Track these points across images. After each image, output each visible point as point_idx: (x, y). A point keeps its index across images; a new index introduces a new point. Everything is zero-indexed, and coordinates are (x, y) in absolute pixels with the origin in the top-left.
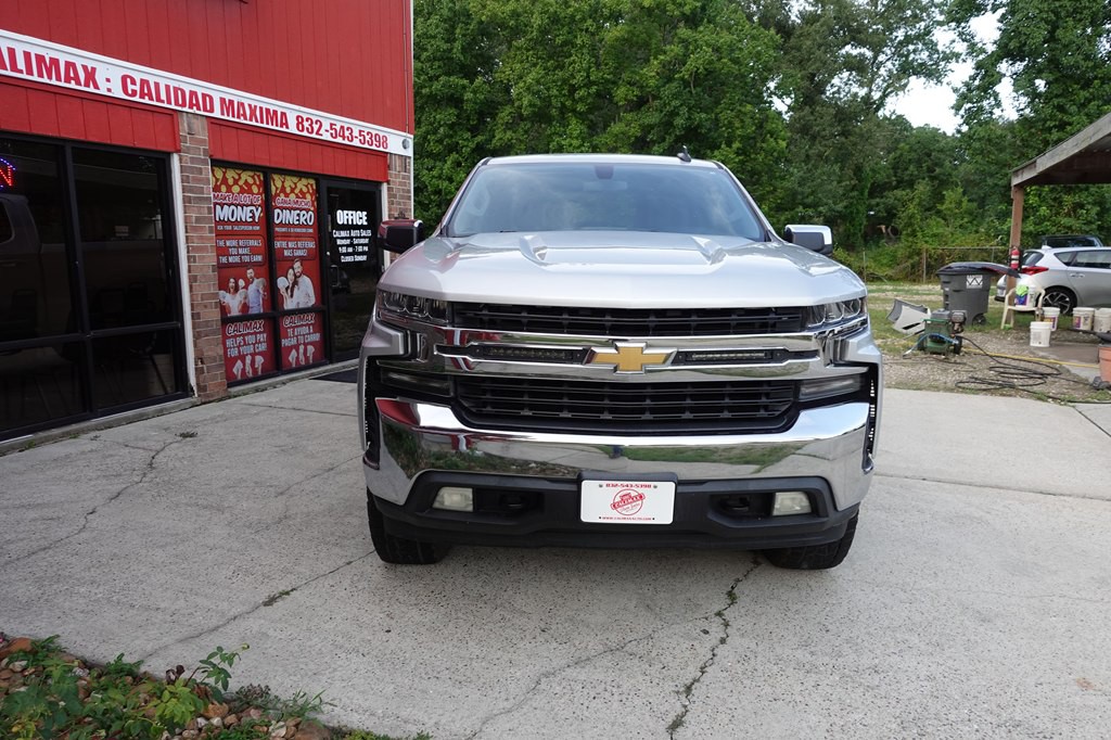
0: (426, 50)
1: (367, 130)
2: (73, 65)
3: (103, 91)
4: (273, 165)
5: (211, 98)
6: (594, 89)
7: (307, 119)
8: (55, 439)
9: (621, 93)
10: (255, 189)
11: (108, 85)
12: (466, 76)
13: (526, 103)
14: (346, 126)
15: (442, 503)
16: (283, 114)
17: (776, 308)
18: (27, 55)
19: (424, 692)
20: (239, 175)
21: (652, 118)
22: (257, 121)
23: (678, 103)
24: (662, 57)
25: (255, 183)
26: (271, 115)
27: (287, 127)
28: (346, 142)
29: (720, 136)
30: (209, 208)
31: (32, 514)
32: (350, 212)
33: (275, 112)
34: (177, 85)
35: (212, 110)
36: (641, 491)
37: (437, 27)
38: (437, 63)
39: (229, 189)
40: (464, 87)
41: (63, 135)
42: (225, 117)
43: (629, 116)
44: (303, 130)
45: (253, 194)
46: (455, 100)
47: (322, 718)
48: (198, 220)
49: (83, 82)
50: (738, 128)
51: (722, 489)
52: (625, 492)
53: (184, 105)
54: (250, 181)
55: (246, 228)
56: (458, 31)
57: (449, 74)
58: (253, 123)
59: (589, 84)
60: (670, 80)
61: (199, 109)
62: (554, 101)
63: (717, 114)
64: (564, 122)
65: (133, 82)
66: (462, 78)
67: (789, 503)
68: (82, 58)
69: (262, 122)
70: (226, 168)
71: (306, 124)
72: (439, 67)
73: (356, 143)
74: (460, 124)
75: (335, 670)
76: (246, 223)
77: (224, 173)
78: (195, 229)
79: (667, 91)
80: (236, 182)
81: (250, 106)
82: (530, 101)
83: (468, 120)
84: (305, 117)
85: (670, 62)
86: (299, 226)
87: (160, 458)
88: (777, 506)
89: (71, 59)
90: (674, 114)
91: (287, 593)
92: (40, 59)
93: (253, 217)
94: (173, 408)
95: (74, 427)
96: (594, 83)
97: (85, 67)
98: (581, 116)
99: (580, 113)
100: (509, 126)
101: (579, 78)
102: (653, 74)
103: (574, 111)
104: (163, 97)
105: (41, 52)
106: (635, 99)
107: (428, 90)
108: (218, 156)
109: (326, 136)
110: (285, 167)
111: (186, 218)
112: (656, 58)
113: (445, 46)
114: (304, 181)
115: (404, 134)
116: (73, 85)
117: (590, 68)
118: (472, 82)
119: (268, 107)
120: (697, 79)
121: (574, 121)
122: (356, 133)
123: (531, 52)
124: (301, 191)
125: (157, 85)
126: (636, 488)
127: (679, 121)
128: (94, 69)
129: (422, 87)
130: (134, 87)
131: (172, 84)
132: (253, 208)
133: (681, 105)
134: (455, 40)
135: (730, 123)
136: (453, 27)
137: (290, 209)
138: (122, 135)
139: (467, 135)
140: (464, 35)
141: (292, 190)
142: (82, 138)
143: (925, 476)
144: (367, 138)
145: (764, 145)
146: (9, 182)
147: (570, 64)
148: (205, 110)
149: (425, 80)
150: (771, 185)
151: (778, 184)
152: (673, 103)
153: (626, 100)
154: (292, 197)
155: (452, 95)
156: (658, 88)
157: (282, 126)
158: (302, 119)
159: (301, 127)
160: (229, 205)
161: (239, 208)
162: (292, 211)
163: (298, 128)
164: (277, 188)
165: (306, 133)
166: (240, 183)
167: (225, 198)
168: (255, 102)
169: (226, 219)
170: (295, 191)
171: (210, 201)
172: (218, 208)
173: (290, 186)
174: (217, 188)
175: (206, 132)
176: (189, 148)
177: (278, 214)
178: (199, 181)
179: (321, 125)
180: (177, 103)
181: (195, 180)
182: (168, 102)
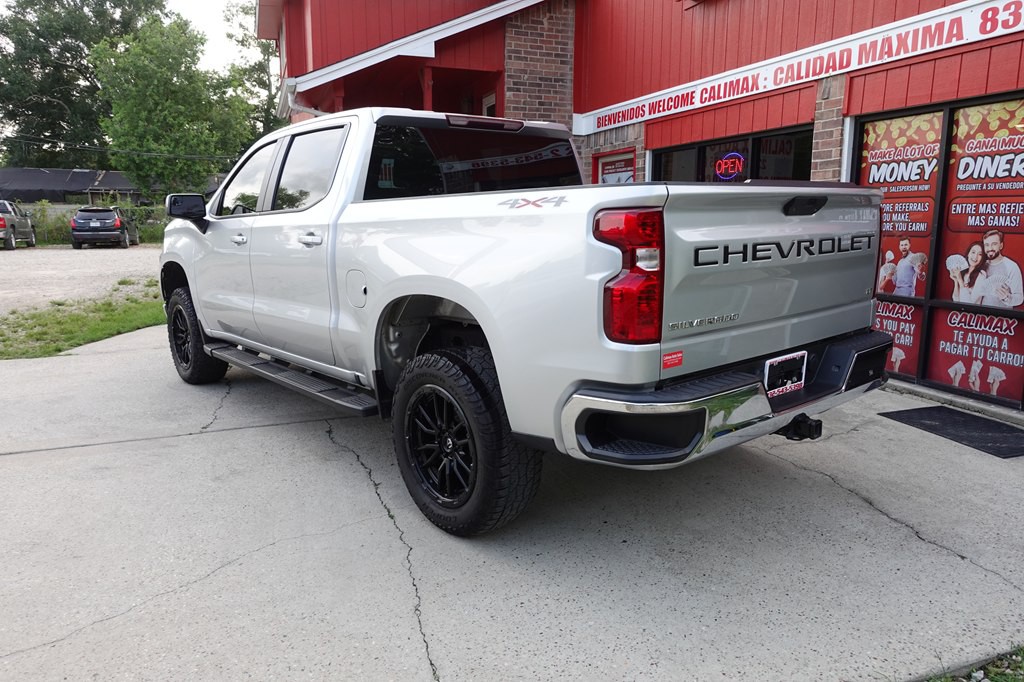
3: (761, 90)
5: (849, 51)
7: (1007, 8)
10: (931, 137)
11: (765, 83)
16: (955, 21)
20: (909, 123)
25: (933, 128)
33: (941, 24)
34: (816, 55)
35: (848, 65)
39: (892, 143)
42: (864, 65)
44: (994, 28)
45: (925, 143)
49: (750, 89)
54: (925, 127)
58: (903, 55)
61: (835, 69)
65: (782, 71)
68: (752, 70)
69: (914, 49)
70: (891, 120)
71: (1002, 16)
76: (909, 182)
77: (888, 126)
80: (902, 133)
81: (899, 35)
86: (1007, 179)
89: (746, 74)
92: (731, 83)
93: (922, 174)
97: (753, 77)
104: (803, 73)
105: (731, 79)
116: (745, 94)
119: (927, 24)
125: (800, 65)
128: (758, 75)
130: (782, 76)
131: (812, 57)
132: (925, 162)
137: (992, 156)
146: (741, 169)
148: (841, 67)
157: (949, 40)
158: (995, 11)
159: (989, 26)
160: (888, 163)
161: (903, 164)
162: (997, 157)
163: (983, 30)
164: (971, 127)
165: (1000, 31)
166: (908, 134)
167: (885, 156)
168: (906, 29)
169: (882, 181)
170: (1010, 125)
171: (839, 163)
172: (874, 167)
173: (1000, 119)
174: (877, 146)
175: (843, 91)
176: (822, 114)
177: (967, 165)
178: (829, 144)
180: (814, 74)
181: (824, 145)
182: (807, 76)
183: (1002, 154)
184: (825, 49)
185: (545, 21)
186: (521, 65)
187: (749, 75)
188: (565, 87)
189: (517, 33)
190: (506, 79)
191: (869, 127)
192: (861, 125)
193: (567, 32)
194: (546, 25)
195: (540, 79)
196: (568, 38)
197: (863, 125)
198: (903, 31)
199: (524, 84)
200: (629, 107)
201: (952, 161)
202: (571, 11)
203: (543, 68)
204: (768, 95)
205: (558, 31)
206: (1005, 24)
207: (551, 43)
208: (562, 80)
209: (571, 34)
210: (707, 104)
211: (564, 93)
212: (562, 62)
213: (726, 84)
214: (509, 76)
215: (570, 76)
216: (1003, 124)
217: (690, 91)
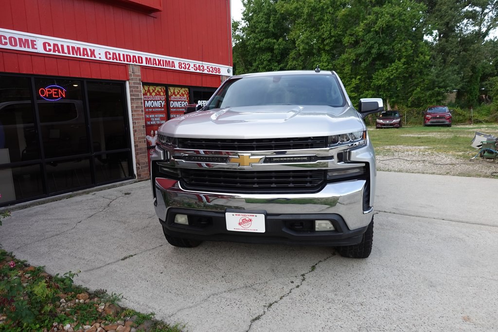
0: (258, 28)
1: (210, 66)
2: (86, 49)
3: (98, 59)
4: (169, 83)
5: (142, 58)
6: (333, 39)
7: (183, 64)
8: (80, 194)
9: (346, 40)
10: (162, 94)
11: (100, 56)
12: (275, 39)
13: (301, 48)
14: (201, 65)
15: (177, 221)
16: (173, 62)
17: (313, 137)
18: (68, 47)
19: (163, 297)
20: (155, 88)
21: (361, 50)
22: (161, 66)
23: (373, 42)
24: (365, 22)
25: (162, 91)
26: (168, 63)
27: (175, 67)
28: (201, 72)
29: (395, 56)
30: (141, 102)
31: (59, 222)
32: (204, 101)
33: (169, 62)
34: (127, 53)
35: (142, 63)
36: (250, 217)
37: (262, 17)
38: (262, 34)
39: (151, 94)
40: (274, 43)
41: (82, 77)
42: (148, 65)
43: (350, 50)
44: (181, 68)
45: (161, 96)
46: (270, 49)
47: (120, 303)
48: (137, 107)
49: (89, 55)
50: (404, 52)
51: (291, 218)
52: (245, 218)
53: (130, 61)
54: (160, 90)
55: (158, 110)
56: (271, 18)
57: (267, 38)
58: (160, 67)
59: (330, 37)
60: (369, 32)
61: (136, 62)
62: (314, 46)
63: (393, 46)
64: (319, 55)
65: (110, 54)
66: (273, 39)
67: (322, 225)
68: (89, 46)
69: (163, 66)
70: (149, 86)
71: (183, 66)
72: (263, 35)
73: (206, 72)
74: (273, 60)
75: (134, 286)
76: (158, 108)
77: (149, 88)
78: (135, 111)
79: (367, 38)
80: (154, 91)
81: (158, 60)
82: (303, 47)
83: (277, 58)
84: (182, 63)
85: (370, 23)
86: (181, 108)
87: (113, 203)
88: (317, 227)
89: (85, 47)
90: (371, 47)
91: (132, 256)
92: (73, 48)
93: (161, 105)
94: (127, 183)
95: (88, 190)
96: (333, 36)
97: (90, 50)
98: (328, 52)
99: (328, 51)
100: (294, 59)
101: (326, 35)
102: (361, 30)
103: (324, 50)
104: (122, 59)
105: (74, 45)
106: (353, 42)
107: (258, 45)
108: (145, 81)
109: (192, 70)
110: (174, 84)
111: (132, 106)
112: (362, 22)
113: (265, 26)
114: (183, 89)
115: (228, 66)
116: (86, 57)
117: (331, 29)
118: (278, 41)
119: (166, 59)
120: (383, 30)
121: (324, 54)
122: (205, 68)
123: (304, 25)
124: (182, 93)
125: (119, 54)
126: (248, 216)
127: (374, 51)
128: (94, 50)
129: (256, 44)
130: (110, 56)
131: (125, 54)
132: (161, 101)
133: (375, 43)
134: (270, 22)
135: (400, 50)
136: (270, 17)
137: (177, 101)
138: (106, 75)
139: (276, 64)
140: (274, 20)
141: (178, 93)
142: (90, 77)
143: (444, 218)
144: (211, 69)
145: (418, 59)
146: (64, 96)
147: (322, 28)
148: (139, 63)
149: (257, 42)
150: (422, 78)
151: (425, 77)
152: (371, 43)
153: (348, 43)
154: (178, 96)
155: (269, 47)
156: (363, 36)
157: (172, 67)
160: (151, 101)
161: (155, 102)
165: (183, 69)
167: (149, 98)
168: (161, 58)
169: (149, 107)
171: (142, 99)
172: (146, 102)
174: (146, 94)
175: (140, 72)
176: (132, 79)
177: (172, 104)
178: (137, 91)
179: (190, 65)
180: (127, 61)
181: (135, 91)
182: (124, 61)
183: (179, 101)
184: (132, 53)
204: (101, 62)
217: (30, 39)
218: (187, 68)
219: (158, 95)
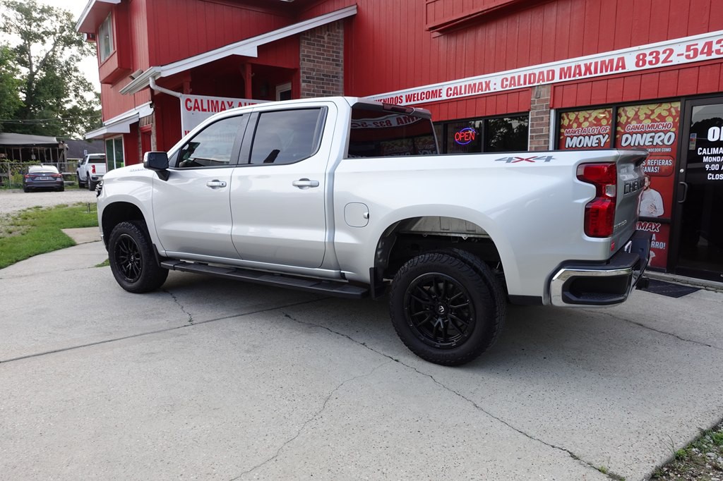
2: (482, 83)
3: (492, 90)
5: (553, 72)
7: (651, 54)
10: (604, 122)
11: (495, 86)
14: (716, 40)
16: (622, 59)
20: (590, 114)
22: (591, 73)
25: (605, 117)
26: (607, 64)
27: (623, 67)
28: (713, 56)
33: (611, 60)
34: (531, 72)
35: (553, 78)
39: (580, 125)
42: (563, 80)
44: (644, 64)
45: (601, 125)
49: (484, 90)
53: (534, 82)
54: (600, 116)
58: (588, 76)
61: (544, 81)
68: (485, 78)
69: (596, 73)
70: (579, 111)
71: (648, 58)
76: (592, 147)
77: (577, 115)
80: (586, 119)
81: (586, 65)
84: (648, 52)
86: (653, 146)
89: (481, 80)
92: (470, 85)
93: (599, 143)
97: (486, 82)
104: (522, 82)
105: (470, 83)
108: (557, 107)
109: (679, 60)
114: (666, 106)
116: (480, 92)
124: (660, 116)
125: (519, 77)
128: (489, 82)
130: (507, 83)
131: (528, 73)
132: (601, 136)
137: (642, 133)
146: (474, 138)
148: (548, 80)
154: (647, 122)
157: (617, 69)
158: (645, 55)
159: (641, 63)
160: (578, 137)
161: (587, 137)
162: (645, 134)
163: (637, 65)
164: (628, 118)
165: (647, 66)
166: (590, 120)
167: (575, 132)
168: (591, 61)
169: (574, 146)
170: (652, 117)
171: (548, 136)
172: (569, 139)
173: (645, 114)
174: (570, 126)
175: (549, 94)
176: (536, 107)
177: (627, 139)
178: (541, 125)
179: (672, 51)
180: (530, 83)
181: (537, 125)
182: (525, 84)
183: (647, 133)
184: (536, 69)
185: (326, 36)
186: (311, 65)
187: (483, 81)
188: (338, 81)
189: (308, 44)
190: (301, 75)
191: (564, 115)
192: (560, 114)
193: (339, 45)
194: (326, 40)
195: (323, 75)
196: (340, 49)
197: (561, 114)
198: (588, 62)
199: (313, 78)
200: (389, 97)
201: (618, 136)
202: (341, 31)
203: (326, 68)
204: (497, 94)
205: (333, 44)
206: (650, 63)
207: (329, 51)
208: (337, 77)
209: (342, 47)
210: (452, 97)
211: (338, 85)
212: (337, 65)
213: (466, 86)
214: (304, 73)
215: (341, 74)
216: (648, 117)
217: (438, 88)
218: (661, 60)
219: (596, 125)
